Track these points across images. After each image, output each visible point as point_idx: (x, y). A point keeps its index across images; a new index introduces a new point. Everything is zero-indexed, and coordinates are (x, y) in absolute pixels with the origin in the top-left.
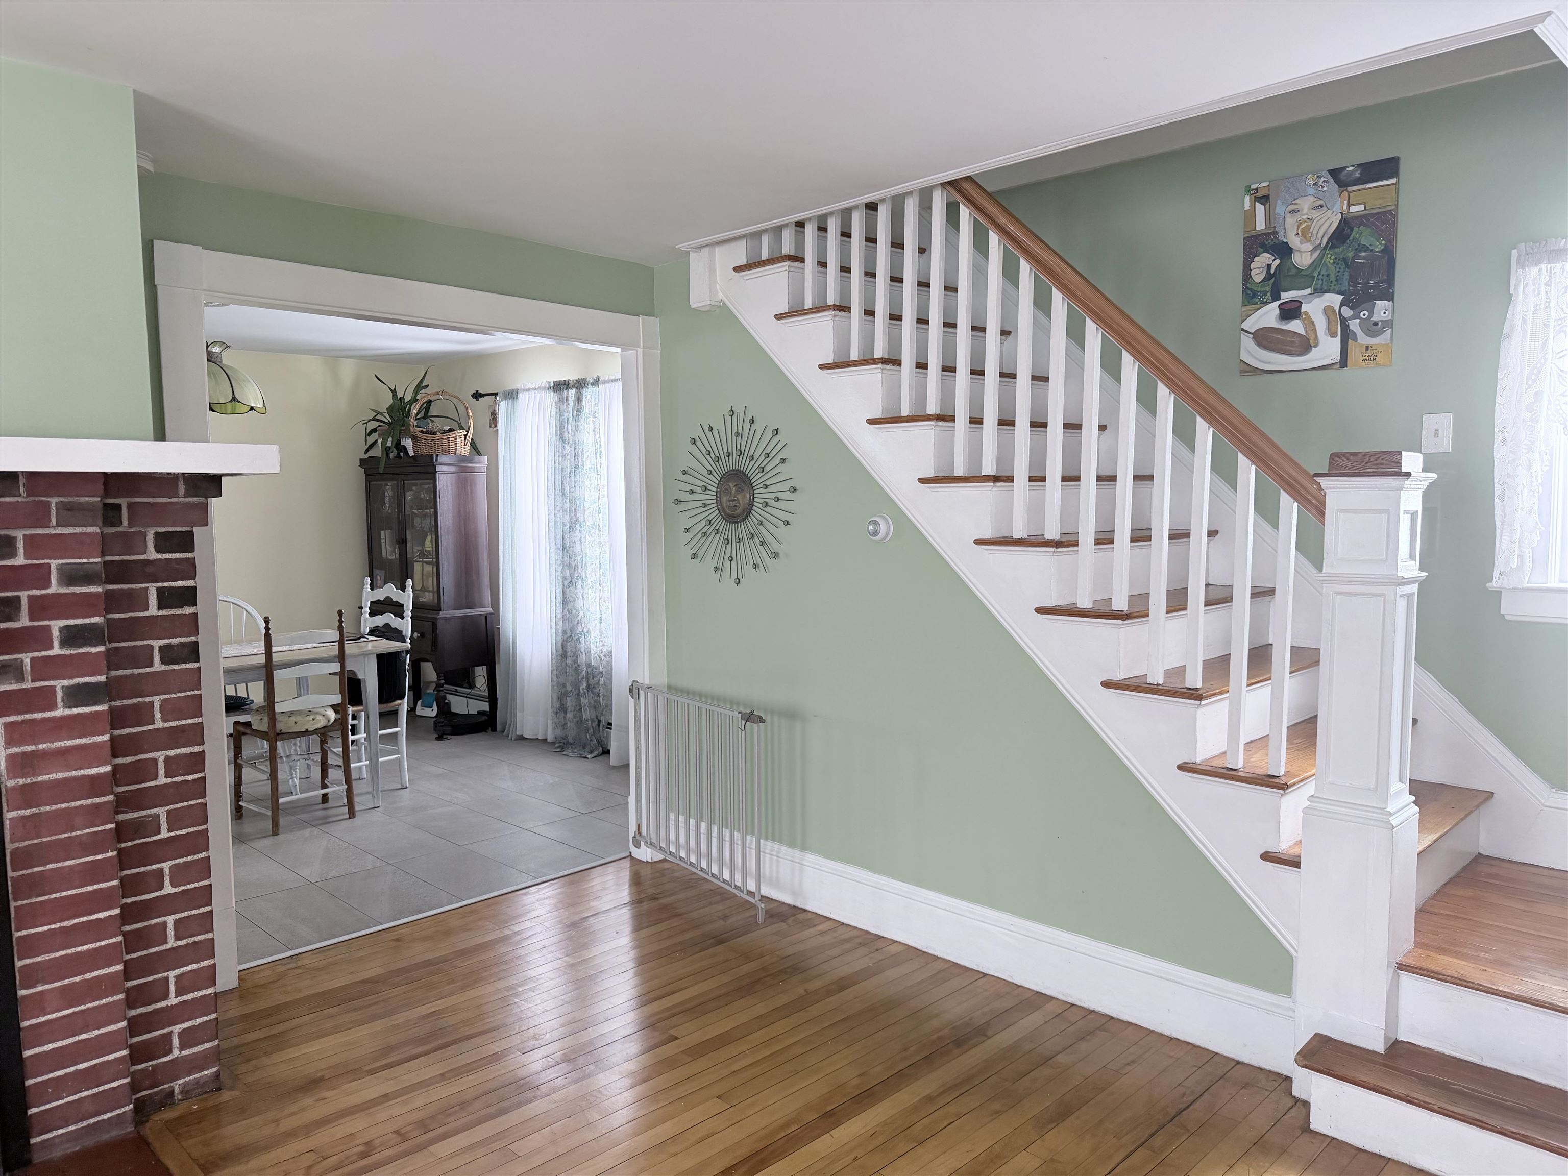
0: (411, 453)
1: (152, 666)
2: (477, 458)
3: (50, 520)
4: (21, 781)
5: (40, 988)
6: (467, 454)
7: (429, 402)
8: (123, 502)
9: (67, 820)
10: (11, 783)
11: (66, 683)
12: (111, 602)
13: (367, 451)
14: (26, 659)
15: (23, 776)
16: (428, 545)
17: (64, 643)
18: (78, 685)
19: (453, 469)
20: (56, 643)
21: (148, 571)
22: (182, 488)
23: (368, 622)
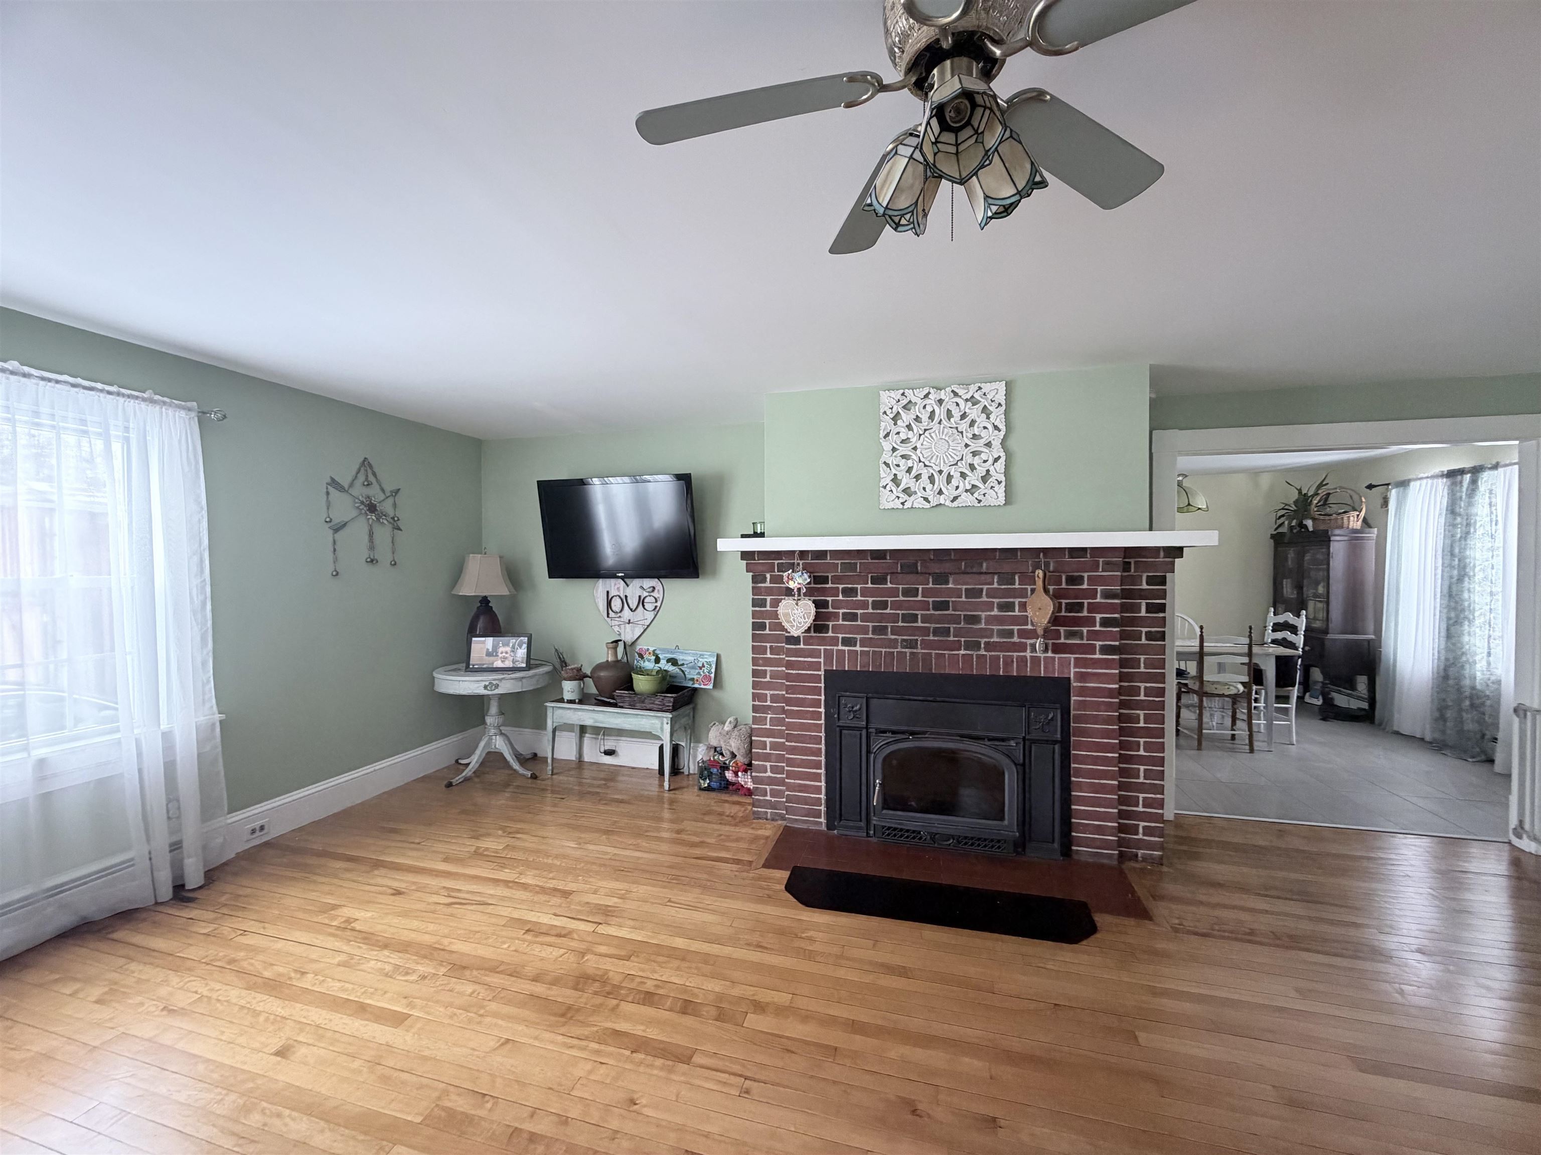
0: (1311, 529)
1: (1141, 640)
2: (1368, 530)
3: (1099, 569)
4: (1079, 684)
5: (1081, 780)
6: (1359, 528)
7: (1329, 494)
8: (1132, 561)
9: (1097, 706)
10: (1075, 684)
11: (1101, 643)
12: (1124, 608)
13: (1276, 529)
14: (1085, 630)
15: (1080, 682)
16: (1321, 589)
17: (1101, 625)
18: (1105, 645)
19: (1346, 538)
20: (1098, 624)
21: (1142, 594)
22: (1162, 554)
23: (1270, 635)
